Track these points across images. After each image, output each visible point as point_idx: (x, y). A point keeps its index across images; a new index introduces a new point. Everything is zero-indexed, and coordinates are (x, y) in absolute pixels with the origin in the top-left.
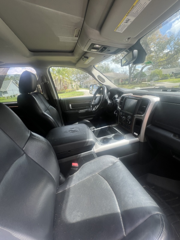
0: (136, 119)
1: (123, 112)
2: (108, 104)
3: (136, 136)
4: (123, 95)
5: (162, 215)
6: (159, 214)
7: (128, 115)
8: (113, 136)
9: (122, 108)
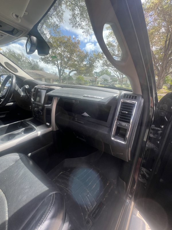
0: (46, 109)
1: (35, 104)
4: (36, 87)
5: (55, 193)
6: (52, 194)
7: (40, 105)
8: (22, 131)
9: (35, 99)
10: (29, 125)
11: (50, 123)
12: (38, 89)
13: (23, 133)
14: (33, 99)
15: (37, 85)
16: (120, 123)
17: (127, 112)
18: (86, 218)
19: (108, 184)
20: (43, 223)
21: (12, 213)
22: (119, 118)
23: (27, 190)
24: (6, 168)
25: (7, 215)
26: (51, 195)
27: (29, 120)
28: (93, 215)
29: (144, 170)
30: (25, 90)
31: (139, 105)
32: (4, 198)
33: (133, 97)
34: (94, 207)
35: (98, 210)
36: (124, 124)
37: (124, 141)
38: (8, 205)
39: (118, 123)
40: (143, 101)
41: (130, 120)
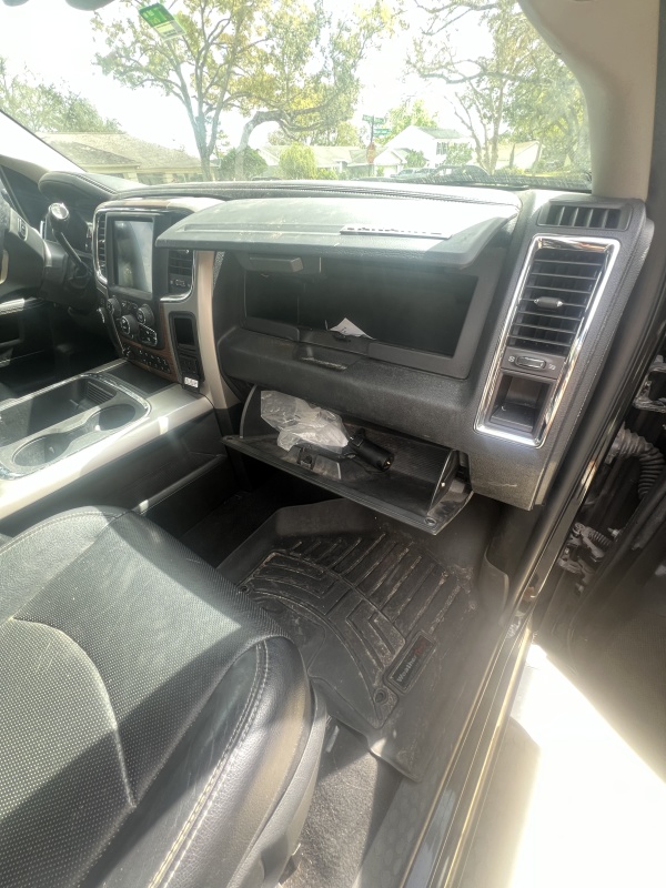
0: (172, 314)
1: (119, 296)
2: (49, 265)
3: (195, 393)
4: (101, 208)
5: (268, 640)
6: (258, 644)
7: (140, 302)
8: (91, 419)
9: (113, 274)
10: (114, 392)
11: (200, 376)
12: (113, 219)
13: (98, 428)
14: (104, 273)
15: (105, 198)
16: (518, 359)
17: (560, 303)
18: (375, 684)
19: (442, 582)
20: (243, 741)
21: (127, 710)
22: (516, 332)
23: (162, 635)
24: (67, 563)
25: (110, 713)
26: (254, 647)
27: (111, 372)
28: (396, 676)
29: (585, 531)
30: (58, 232)
31: (628, 259)
32: (88, 662)
33: (598, 213)
34: (397, 652)
35: (413, 660)
36: (537, 360)
37: (533, 438)
38: (107, 685)
39: (512, 359)
40: (648, 232)
41: (568, 339)
